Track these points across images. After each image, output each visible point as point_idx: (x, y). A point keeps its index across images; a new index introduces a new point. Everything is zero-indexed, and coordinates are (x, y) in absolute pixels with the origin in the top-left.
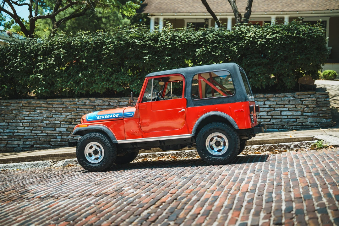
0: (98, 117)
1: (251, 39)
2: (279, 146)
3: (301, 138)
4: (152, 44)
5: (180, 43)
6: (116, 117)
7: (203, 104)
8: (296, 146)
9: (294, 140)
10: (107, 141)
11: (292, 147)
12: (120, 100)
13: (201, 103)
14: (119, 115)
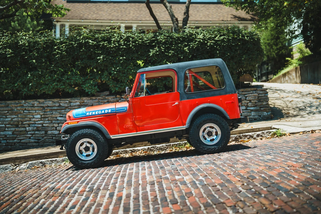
0: (88, 114)
1: (202, 41)
2: (244, 136)
3: (262, 128)
4: (105, 45)
5: (133, 44)
6: (108, 113)
7: (196, 97)
8: (258, 136)
9: (255, 131)
11: (255, 136)
12: (71, 101)
13: (193, 97)
14: (111, 111)
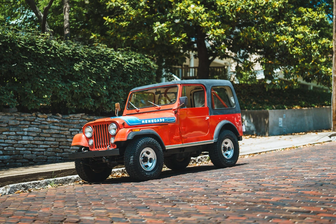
0: (143, 122)
1: (120, 62)
4: (34, 49)
5: (61, 54)
6: (162, 122)
10: (159, 146)
14: (165, 120)
